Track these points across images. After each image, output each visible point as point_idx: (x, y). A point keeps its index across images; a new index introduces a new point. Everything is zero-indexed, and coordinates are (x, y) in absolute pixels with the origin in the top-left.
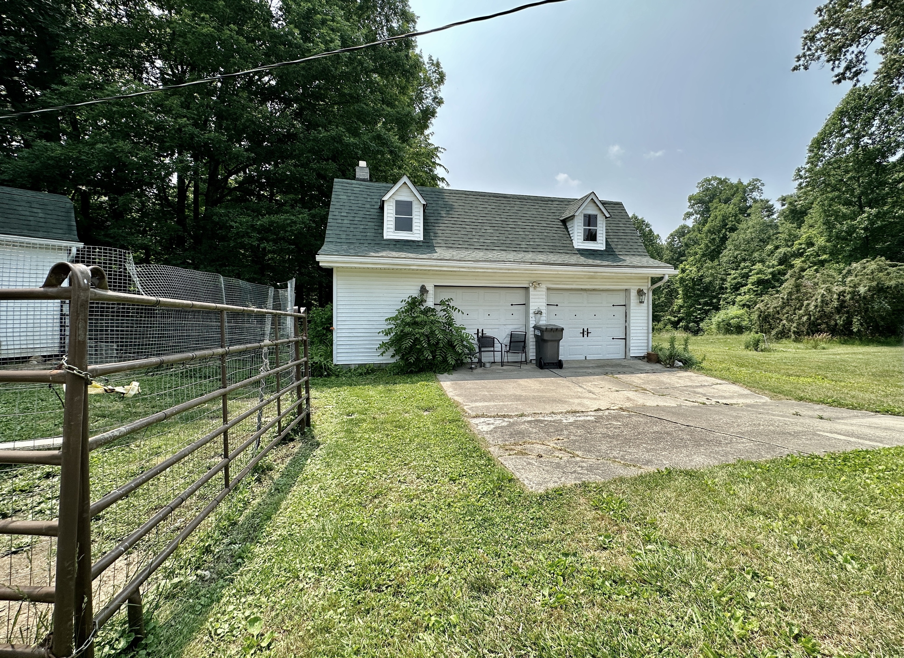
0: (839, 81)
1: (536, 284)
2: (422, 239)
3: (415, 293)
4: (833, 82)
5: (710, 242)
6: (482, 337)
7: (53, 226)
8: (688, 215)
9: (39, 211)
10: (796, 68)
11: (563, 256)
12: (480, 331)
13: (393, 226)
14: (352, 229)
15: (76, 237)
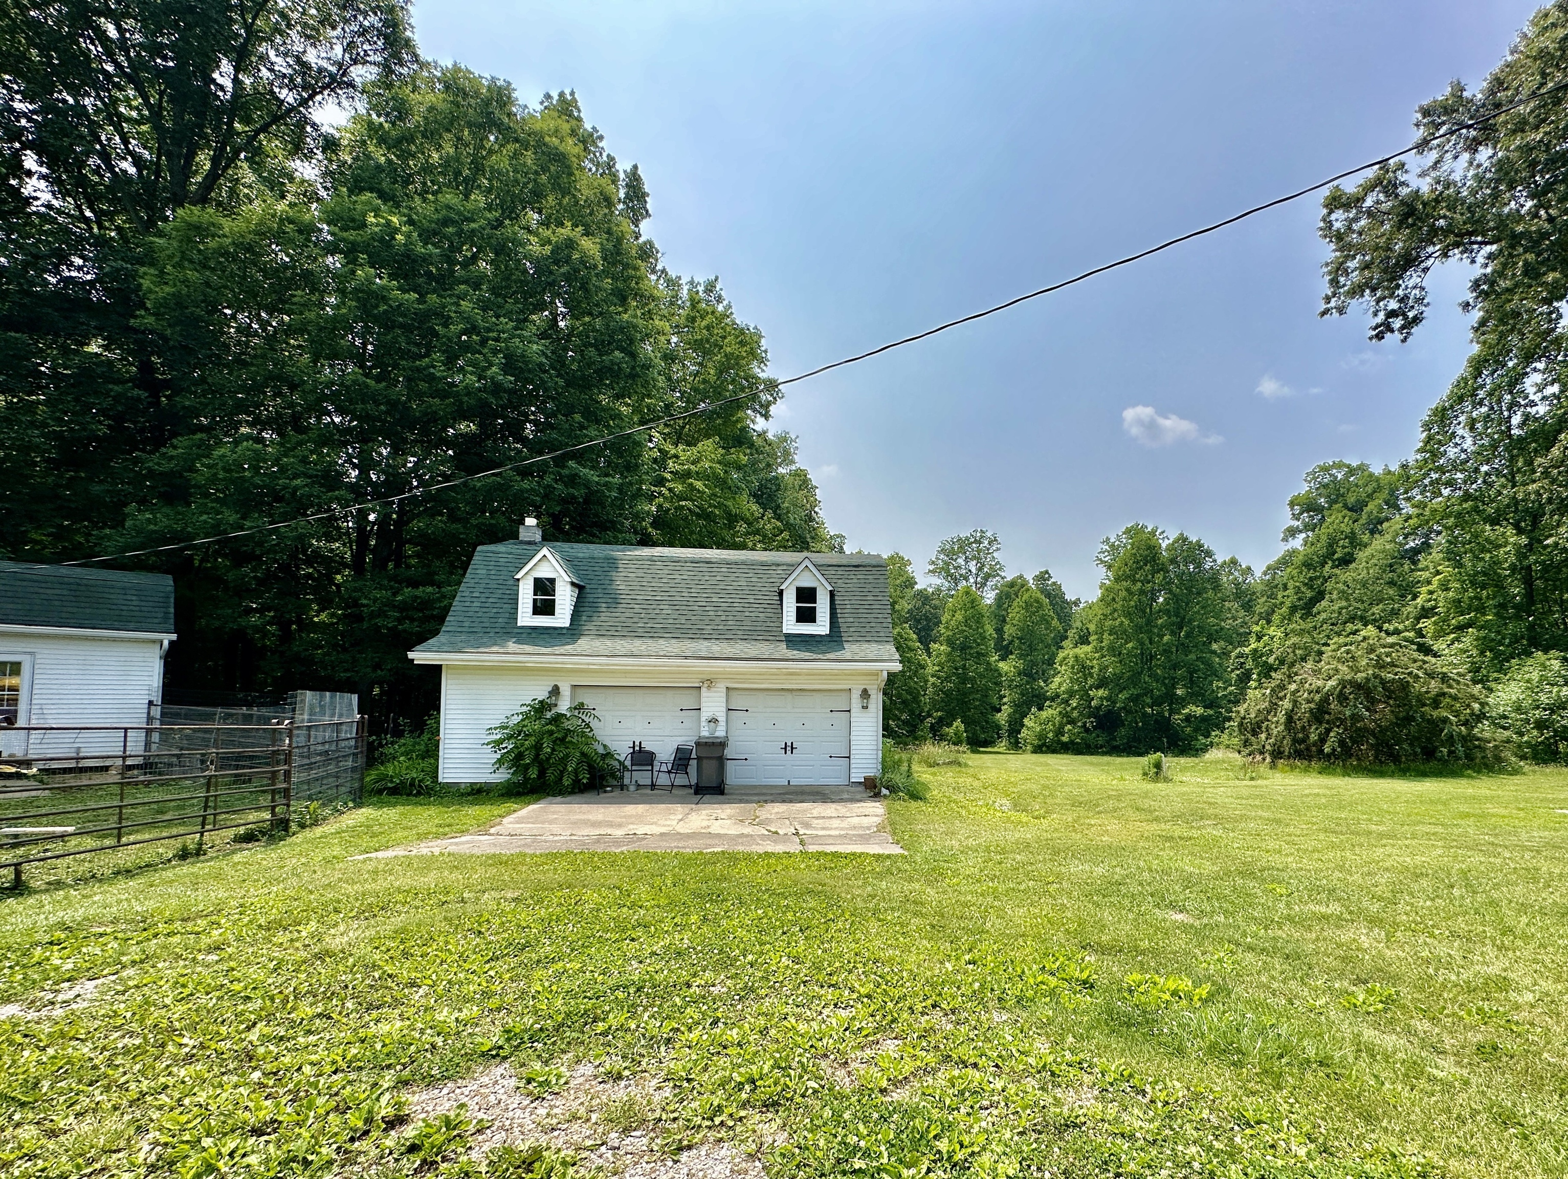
0: (1380, 337)
1: (710, 682)
2: (567, 625)
3: (542, 694)
4: (1371, 338)
5: (1305, 584)
6: (640, 751)
7: (148, 615)
8: (1292, 532)
9: (134, 598)
10: (1323, 313)
11: (759, 645)
12: (637, 743)
13: (531, 610)
14: (480, 614)
15: (172, 627)
